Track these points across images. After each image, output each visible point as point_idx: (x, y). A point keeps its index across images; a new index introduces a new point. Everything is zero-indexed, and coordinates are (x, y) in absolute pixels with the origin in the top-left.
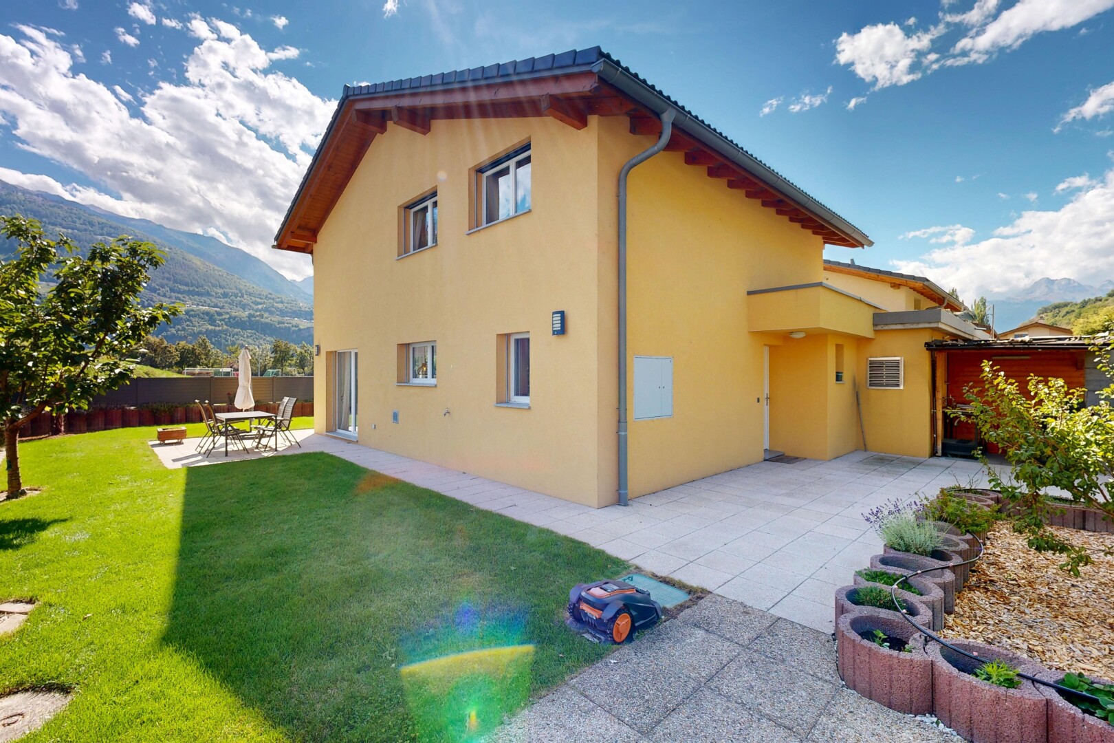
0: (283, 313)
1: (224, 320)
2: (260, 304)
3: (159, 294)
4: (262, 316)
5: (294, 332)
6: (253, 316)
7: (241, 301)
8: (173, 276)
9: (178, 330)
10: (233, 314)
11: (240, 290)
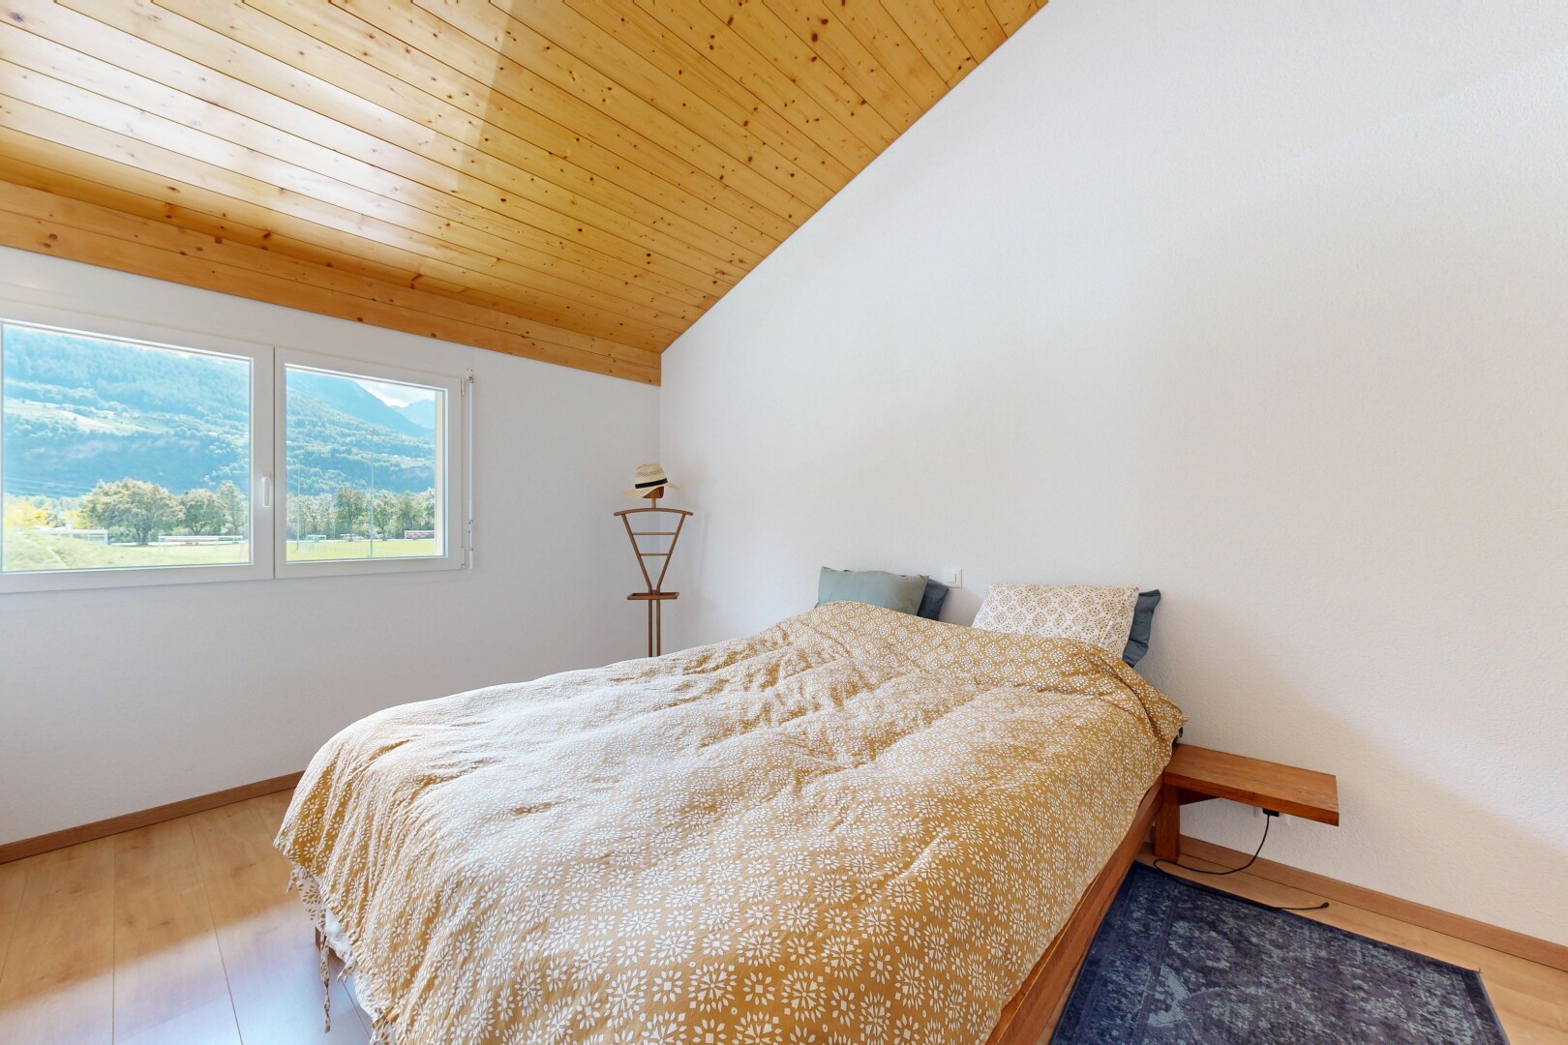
0: (379, 448)
1: (296, 456)
2: (349, 435)
3: (207, 422)
4: (349, 452)
5: (394, 472)
6: (337, 451)
7: (321, 432)
8: (228, 397)
9: (234, 469)
10: (310, 448)
11: (320, 418)
